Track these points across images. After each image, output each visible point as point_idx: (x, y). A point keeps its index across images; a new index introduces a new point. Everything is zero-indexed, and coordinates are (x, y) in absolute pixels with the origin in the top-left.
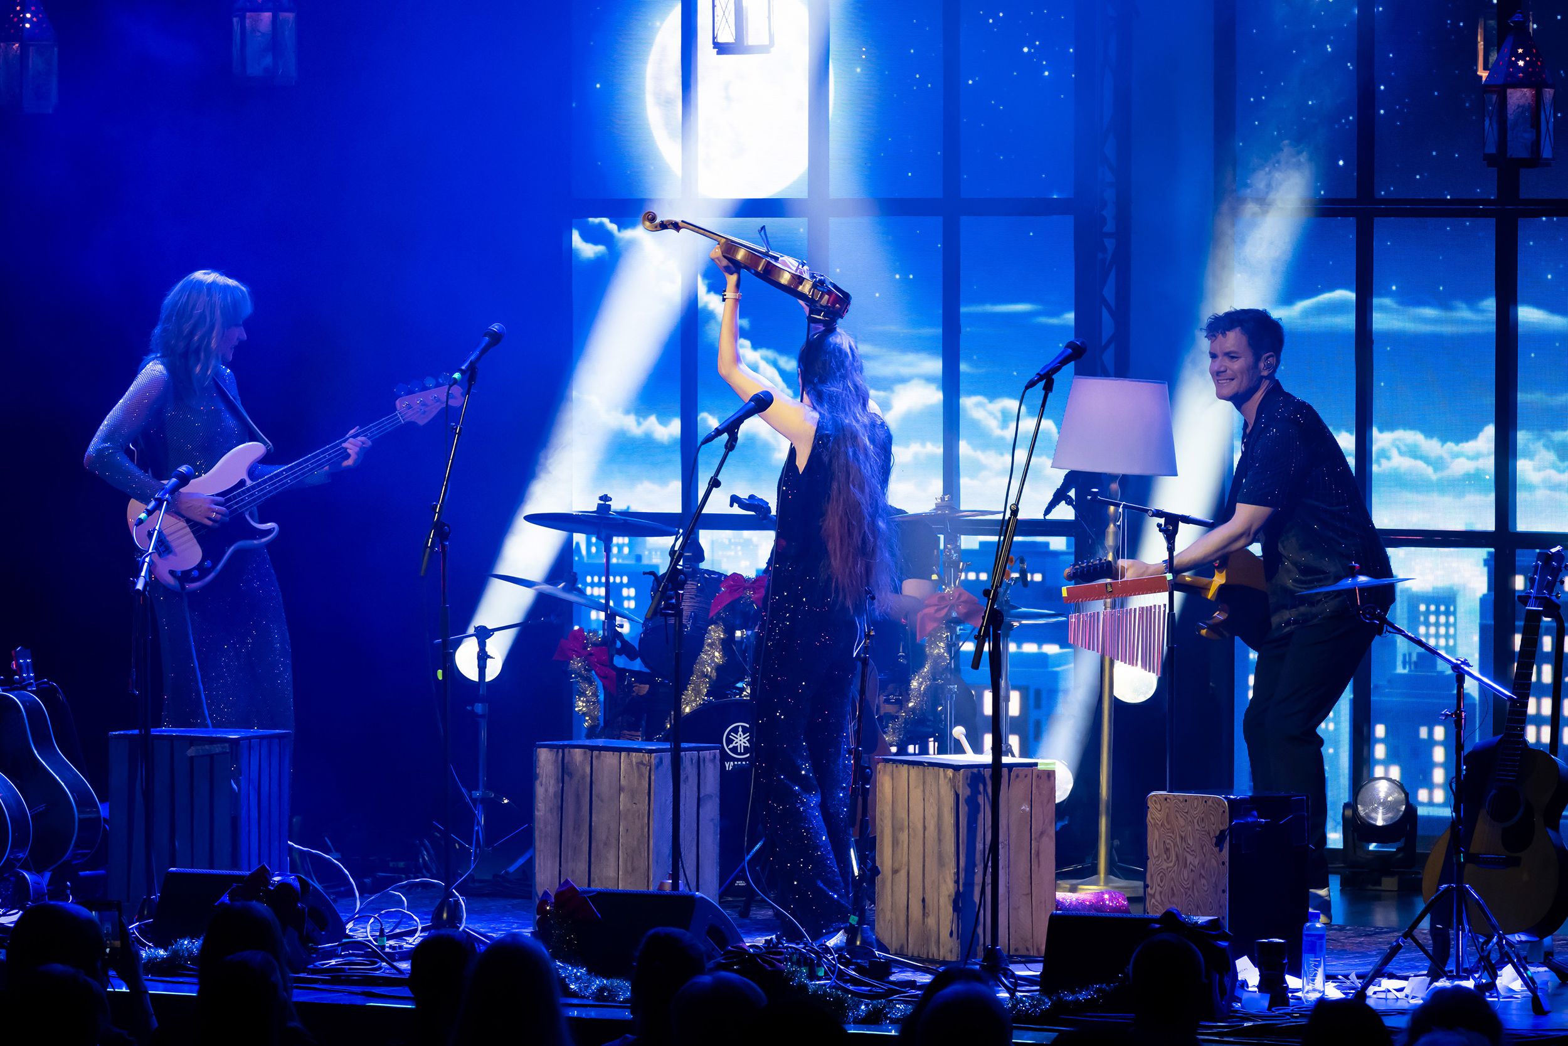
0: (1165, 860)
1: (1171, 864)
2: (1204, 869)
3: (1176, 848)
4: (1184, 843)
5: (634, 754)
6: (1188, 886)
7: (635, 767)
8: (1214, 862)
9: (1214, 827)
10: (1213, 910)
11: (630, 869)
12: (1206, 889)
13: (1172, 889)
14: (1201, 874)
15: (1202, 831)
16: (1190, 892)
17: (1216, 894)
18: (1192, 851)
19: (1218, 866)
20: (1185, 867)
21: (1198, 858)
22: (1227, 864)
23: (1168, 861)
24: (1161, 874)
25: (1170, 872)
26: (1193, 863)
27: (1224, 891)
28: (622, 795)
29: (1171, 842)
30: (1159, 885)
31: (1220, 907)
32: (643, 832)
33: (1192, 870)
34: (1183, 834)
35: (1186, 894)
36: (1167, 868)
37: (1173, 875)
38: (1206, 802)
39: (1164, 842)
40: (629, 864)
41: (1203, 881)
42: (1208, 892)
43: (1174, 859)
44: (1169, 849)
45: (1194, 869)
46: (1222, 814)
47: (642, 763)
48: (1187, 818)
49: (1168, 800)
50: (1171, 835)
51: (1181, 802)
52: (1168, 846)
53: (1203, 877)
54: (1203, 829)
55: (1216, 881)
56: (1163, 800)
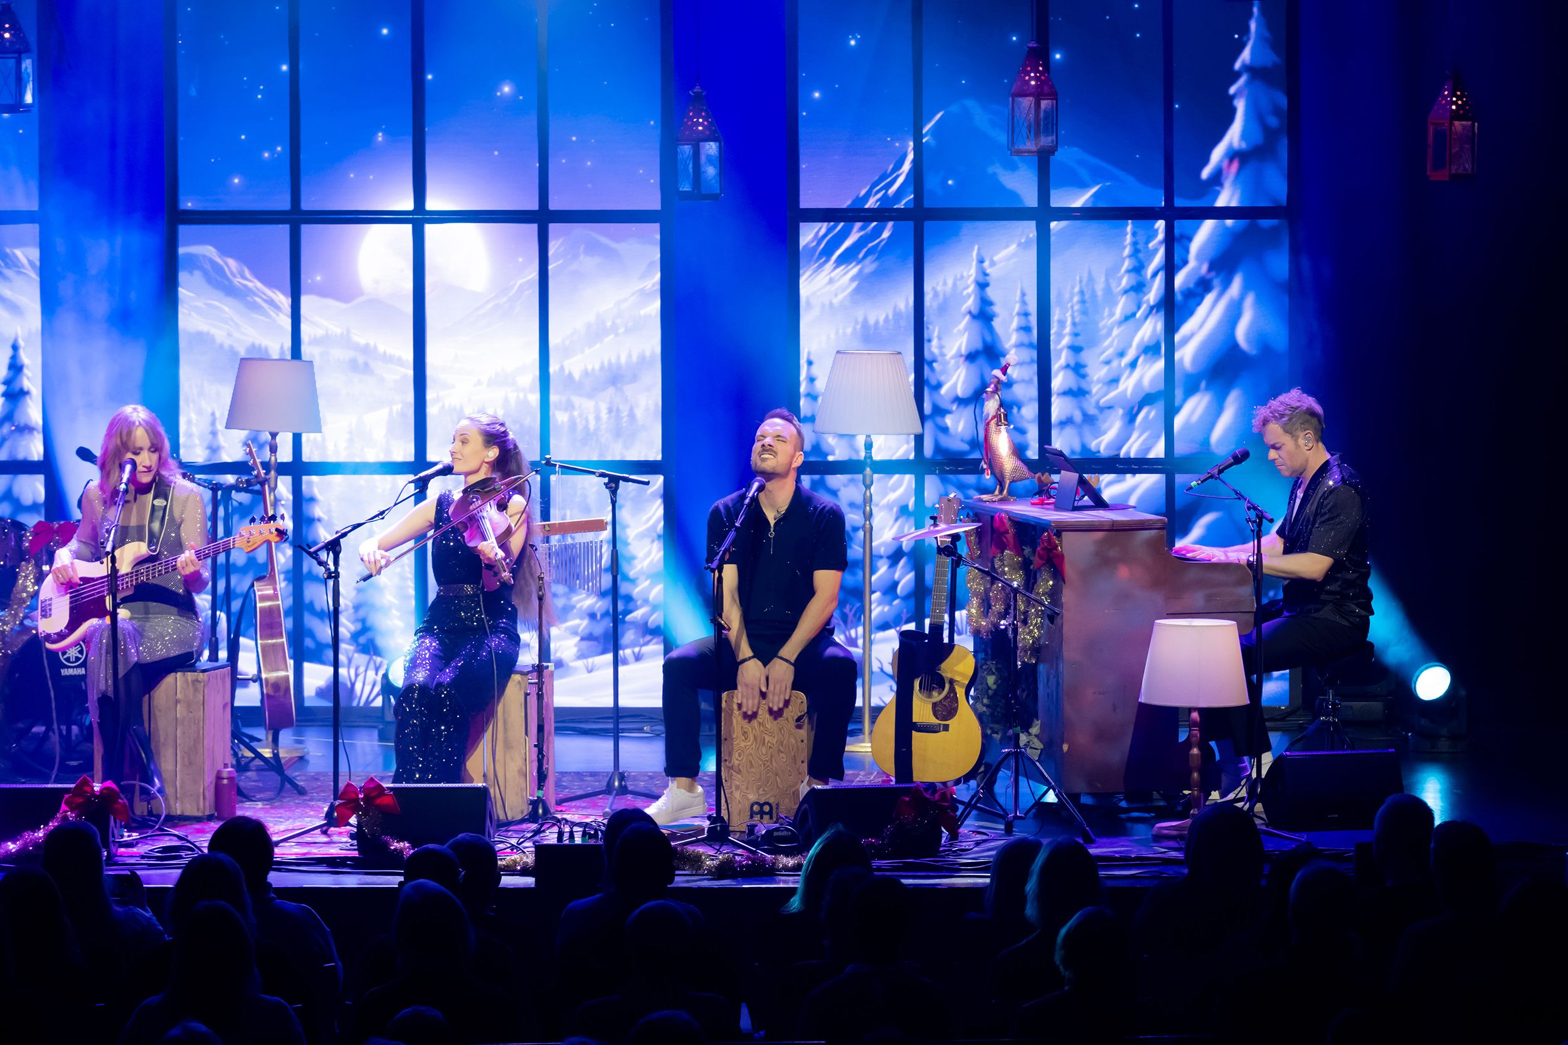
0: (743, 740)
1: (749, 743)
2: (782, 745)
3: (754, 731)
4: (761, 727)
5: (189, 673)
6: (767, 759)
7: (190, 684)
8: (792, 740)
9: (793, 713)
10: (791, 777)
11: (187, 763)
12: (784, 760)
13: (751, 762)
14: (779, 750)
16: (769, 764)
17: (796, 764)
18: (770, 733)
19: (797, 743)
20: (763, 745)
21: (776, 738)
22: (806, 741)
23: (746, 741)
24: (739, 751)
25: (748, 749)
26: (771, 741)
27: (803, 762)
28: (178, 706)
29: (749, 727)
30: (737, 760)
31: (800, 773)
32: (199, 733)
33: (770, 747)
35: (764, 765)
36: (745, 747)
37: (751, 751)
39: (742, 727)
40: (186, 759)
41: (782, 755)
42: (787, 763)
43: (752, 739)
44: (747, 732)
45: (772, 746)
47: (197, 681)
52: (746, 730)
53: (782, 752)
55: (794, 756)
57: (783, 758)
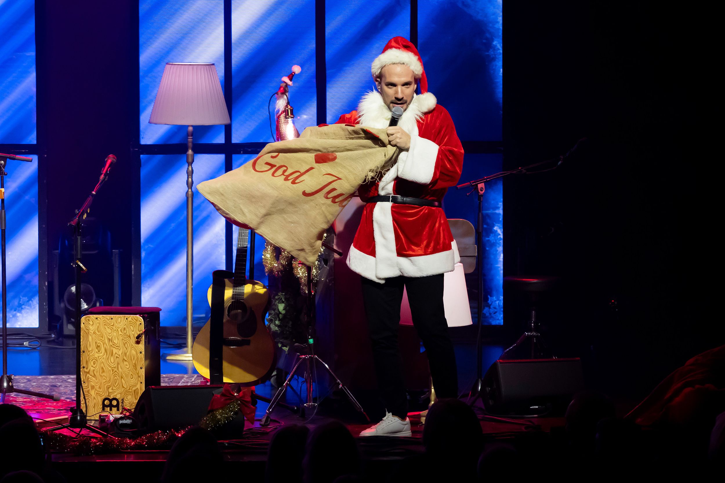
0: (97, 352)
1: (101, 355)
2: (126, 356)
3: (105, 346)
4: (110, 342)
6: (115, 366)
8: (134, 352)
9: (133, 333)
10: (133, 379)
12: (128, 367)
13: (102, 368)
14: (124, 359)
15: (124, 335)
16: (116, 369)
17: (136, 369)
18: (117, 347)
19: (137, 354)
20: (111, 355)
21: (121, 350)
22: (143, 353)
23: (99, 353)
24: (94, 360)
25: (100, 358)
26: (117, 353)
27: (141, 368)
29: (101, 342)
30: (92, 366)
31: (139, 377)
33: (117, 357)
34: (110, 338)
35: (113, 370)
36: (98, 357)
37: (103, 360)
38: (127, 319)
39: (96, 342)
41: (126, 363)
42: (130, 369)
43: (103, 350)
44: (99, 346)
45: (118, 356)
46: (139, 325)
48: (113, 329)
49: (98, 319)
50: (101, 338)
51: (108, 320)
52: (98, 345)
53: (125, 361)
54: (125, 334)
55: (135, 362)
56: (94, 319)
57: (126, 365)
